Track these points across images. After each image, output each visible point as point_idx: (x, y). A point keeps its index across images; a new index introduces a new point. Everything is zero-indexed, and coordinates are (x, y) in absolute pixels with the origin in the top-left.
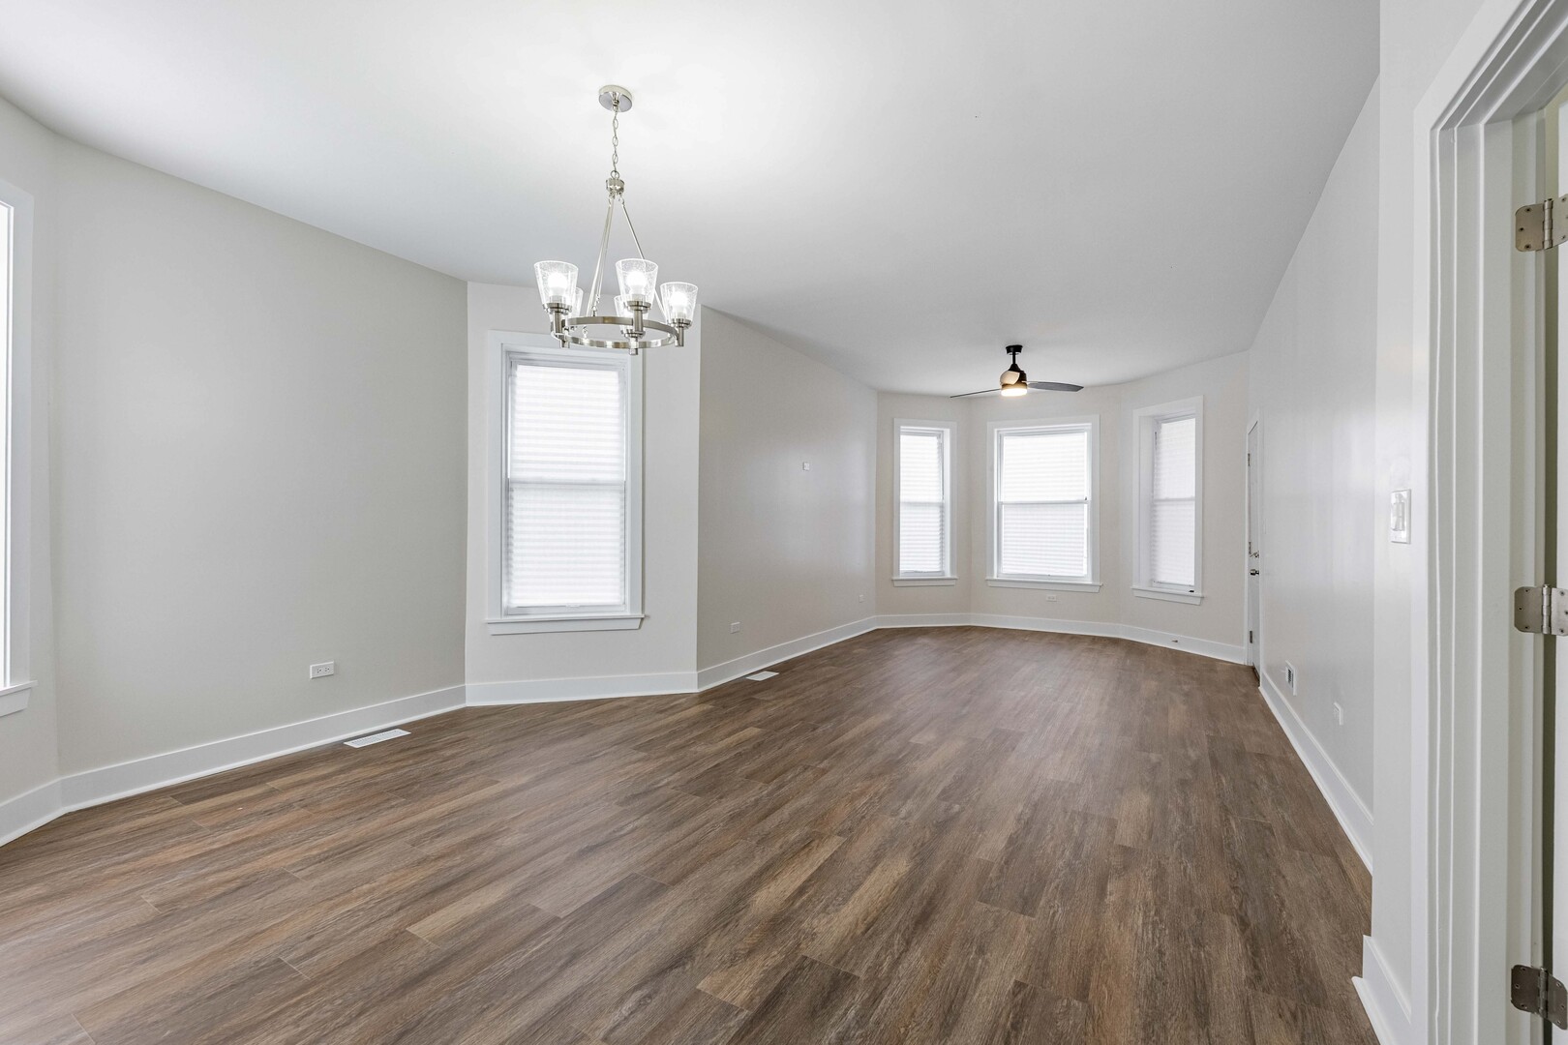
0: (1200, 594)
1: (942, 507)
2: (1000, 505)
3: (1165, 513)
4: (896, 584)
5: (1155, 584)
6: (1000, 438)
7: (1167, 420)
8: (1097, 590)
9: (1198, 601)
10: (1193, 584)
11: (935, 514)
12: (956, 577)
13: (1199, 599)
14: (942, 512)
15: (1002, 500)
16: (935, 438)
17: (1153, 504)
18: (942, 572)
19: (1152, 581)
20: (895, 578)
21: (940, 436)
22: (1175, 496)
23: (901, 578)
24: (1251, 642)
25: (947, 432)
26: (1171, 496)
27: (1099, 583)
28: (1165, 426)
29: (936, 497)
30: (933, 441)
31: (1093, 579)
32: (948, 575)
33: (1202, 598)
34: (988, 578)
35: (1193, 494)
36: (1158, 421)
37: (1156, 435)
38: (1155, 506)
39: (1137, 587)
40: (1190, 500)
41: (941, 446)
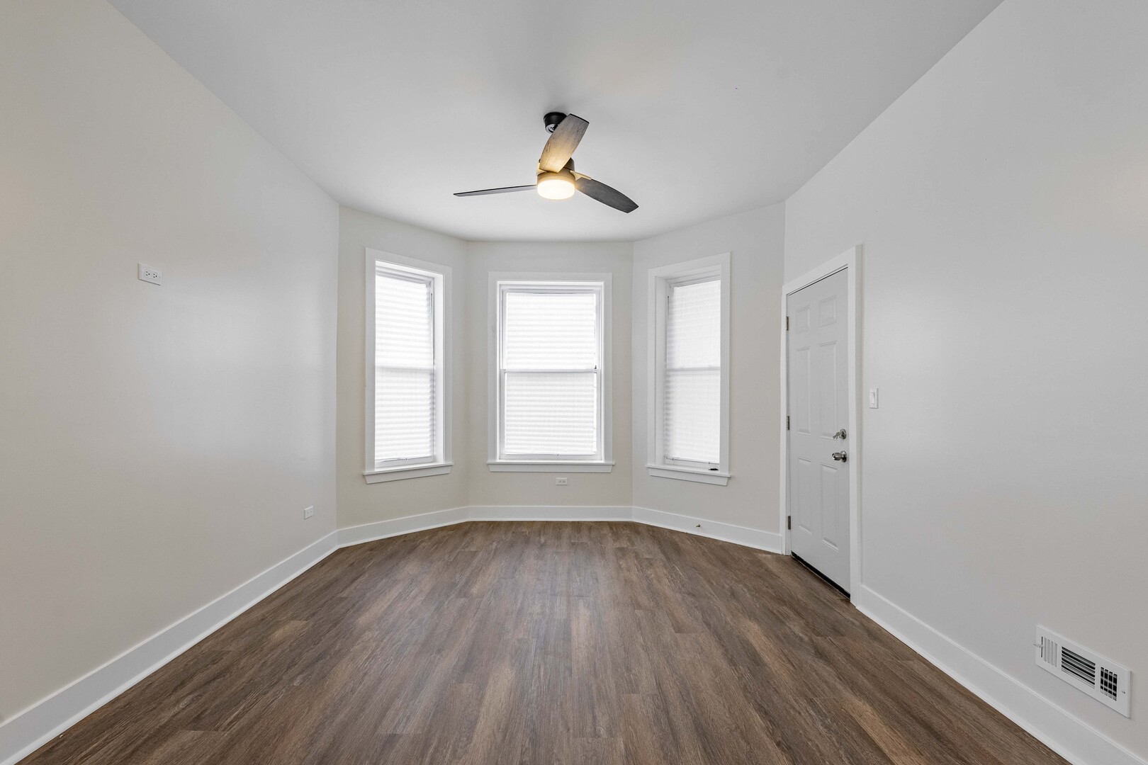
0: (727, 474)
1: (433, 374)
2: (503, 372)
3: (680, 386)
4: (369, 480)
5: (668, 461)
6: (503, 293)
7: (681, 284)
8: (609, 469)
9: (724, 482)
10: (718, 462)
11: (425, 382)
12: (450, 463)
13: (727, 479)
14: (433, 380)
15: (505, 367)
16: (423, 286)
17: (666, 373)
18: (434, 459)
19: (666, 457)
20: (367, 472)
21: (430, 283)
22: (691, 365)
23: (377, 470)
24: (789, 528)
25: (440, 278)
26: (687, 366)
27: (611, 462)
28: (678, 290)
29: (426, 363)
30: (422, 290)
31: (606, 457)
32: (441, 462)
33: (729, 478)
34: (490, 461)
35: (718, 364)
36: (672, 283)
37: (669, 300)
38: (669, 376)
39: (653, 465)
40: (711, 369)
41: (431, 297)
